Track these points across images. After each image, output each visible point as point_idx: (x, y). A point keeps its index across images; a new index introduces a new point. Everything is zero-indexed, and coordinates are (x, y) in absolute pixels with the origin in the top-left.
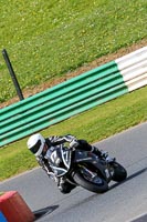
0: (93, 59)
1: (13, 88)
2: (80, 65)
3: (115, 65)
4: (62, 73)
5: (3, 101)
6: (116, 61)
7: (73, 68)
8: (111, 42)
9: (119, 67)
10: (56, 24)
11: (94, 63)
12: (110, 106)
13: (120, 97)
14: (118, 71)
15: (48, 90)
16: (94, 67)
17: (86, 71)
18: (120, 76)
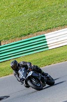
0: (35, 32)
2: (29, 34)
3: (44, 36)
4: (20, 36)
6: (45, 35)
7: (25, 35)
8: (44, 26)
9: (46, 38)
11: (35, 34)
12: (39, 54)
13: (44, 51)
14: (45, 39)
15: (13, 43)
16: (34, 36)
17: (31, 37)
18: (46, 42)
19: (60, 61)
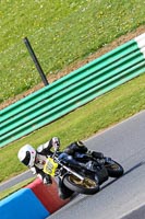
0: (113, 40)
1: (38, 75)
2: (101, 47)
3: (135, 43)
4: (83, 56)
5: (28, 88)
6: (136, 39)
7: (94, 50)
9: (139, 45)
10: (74, 8)
11: (114, 43)
12: (133, 84)
13: (141, 75)
14: (138, 49)
15: (72, 73)
16: (114, 47)
17: (107, 52)
18: (141, 54)
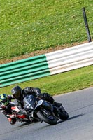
0: (31, 51)
2: (23, 54)
3: (45, 57)
4: (11, 56)
6: (46, 55)
7: (18, 55)
8: (44, 42)
9: (47, 59)
10: (12, 26)
11: (32, 54)
13: (44, 77)
14: (46, 61)
16: (31, 56)
17: (26, 58)
18: (47, 65)
19: (66, 91)
